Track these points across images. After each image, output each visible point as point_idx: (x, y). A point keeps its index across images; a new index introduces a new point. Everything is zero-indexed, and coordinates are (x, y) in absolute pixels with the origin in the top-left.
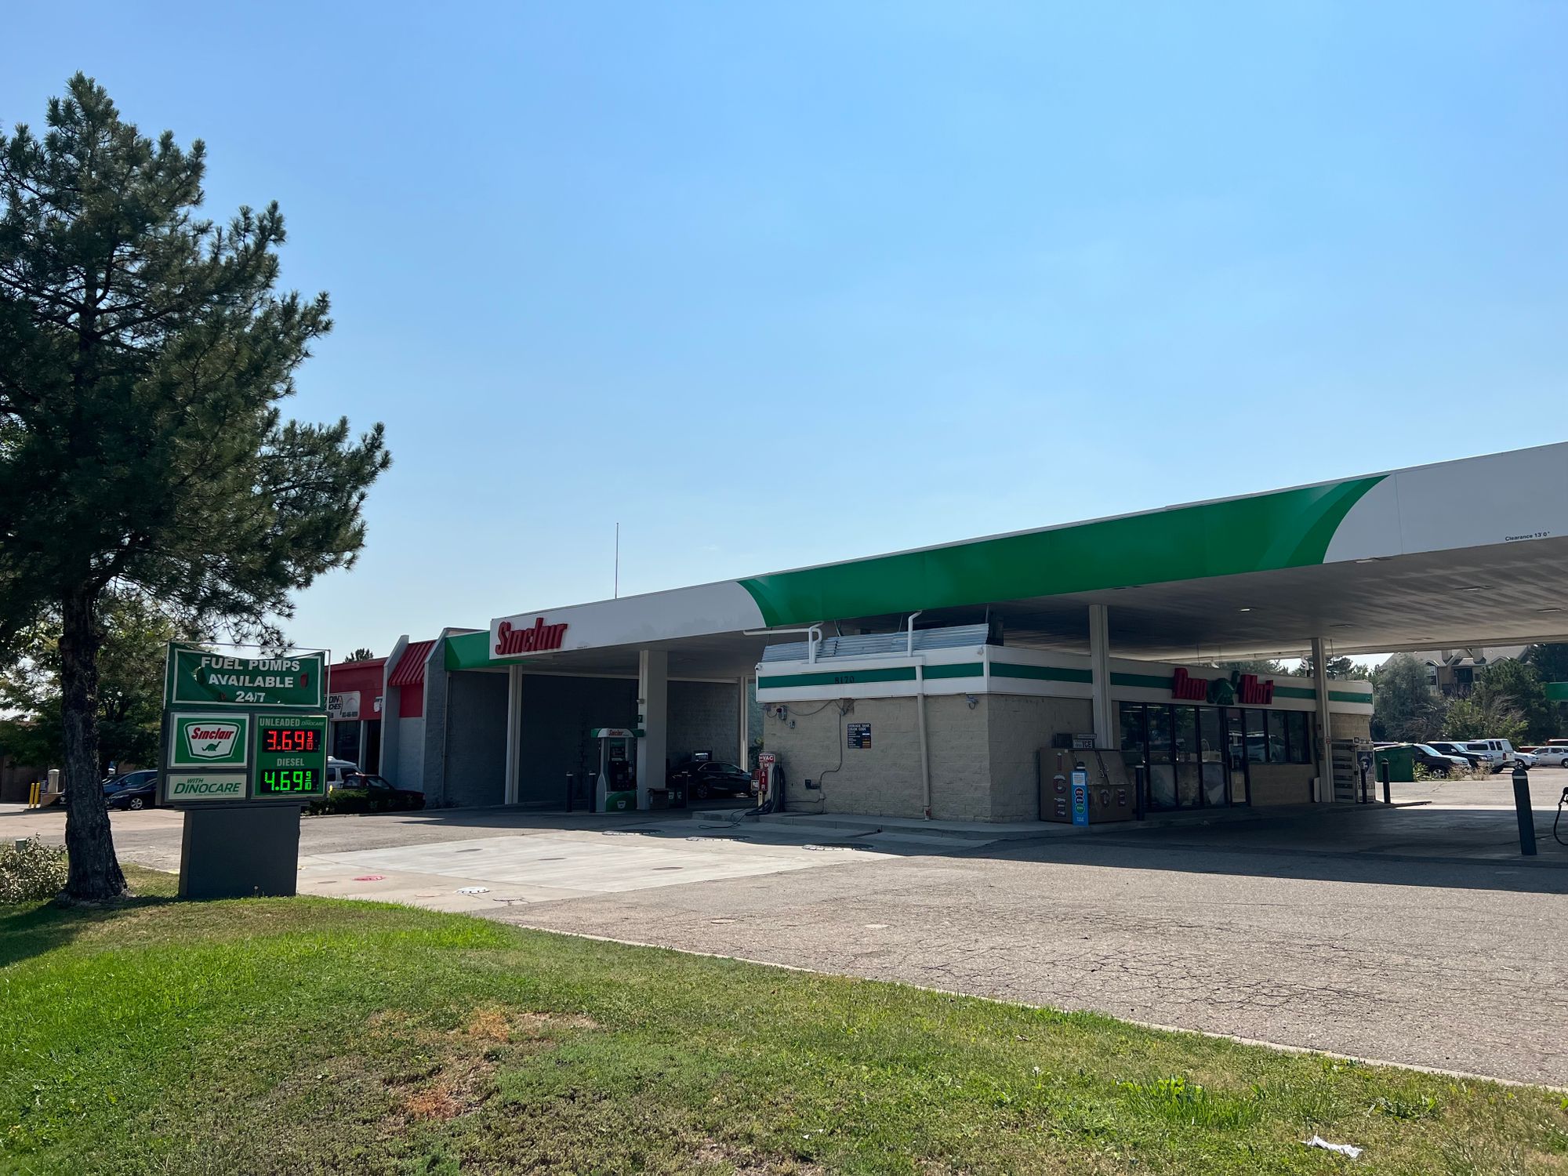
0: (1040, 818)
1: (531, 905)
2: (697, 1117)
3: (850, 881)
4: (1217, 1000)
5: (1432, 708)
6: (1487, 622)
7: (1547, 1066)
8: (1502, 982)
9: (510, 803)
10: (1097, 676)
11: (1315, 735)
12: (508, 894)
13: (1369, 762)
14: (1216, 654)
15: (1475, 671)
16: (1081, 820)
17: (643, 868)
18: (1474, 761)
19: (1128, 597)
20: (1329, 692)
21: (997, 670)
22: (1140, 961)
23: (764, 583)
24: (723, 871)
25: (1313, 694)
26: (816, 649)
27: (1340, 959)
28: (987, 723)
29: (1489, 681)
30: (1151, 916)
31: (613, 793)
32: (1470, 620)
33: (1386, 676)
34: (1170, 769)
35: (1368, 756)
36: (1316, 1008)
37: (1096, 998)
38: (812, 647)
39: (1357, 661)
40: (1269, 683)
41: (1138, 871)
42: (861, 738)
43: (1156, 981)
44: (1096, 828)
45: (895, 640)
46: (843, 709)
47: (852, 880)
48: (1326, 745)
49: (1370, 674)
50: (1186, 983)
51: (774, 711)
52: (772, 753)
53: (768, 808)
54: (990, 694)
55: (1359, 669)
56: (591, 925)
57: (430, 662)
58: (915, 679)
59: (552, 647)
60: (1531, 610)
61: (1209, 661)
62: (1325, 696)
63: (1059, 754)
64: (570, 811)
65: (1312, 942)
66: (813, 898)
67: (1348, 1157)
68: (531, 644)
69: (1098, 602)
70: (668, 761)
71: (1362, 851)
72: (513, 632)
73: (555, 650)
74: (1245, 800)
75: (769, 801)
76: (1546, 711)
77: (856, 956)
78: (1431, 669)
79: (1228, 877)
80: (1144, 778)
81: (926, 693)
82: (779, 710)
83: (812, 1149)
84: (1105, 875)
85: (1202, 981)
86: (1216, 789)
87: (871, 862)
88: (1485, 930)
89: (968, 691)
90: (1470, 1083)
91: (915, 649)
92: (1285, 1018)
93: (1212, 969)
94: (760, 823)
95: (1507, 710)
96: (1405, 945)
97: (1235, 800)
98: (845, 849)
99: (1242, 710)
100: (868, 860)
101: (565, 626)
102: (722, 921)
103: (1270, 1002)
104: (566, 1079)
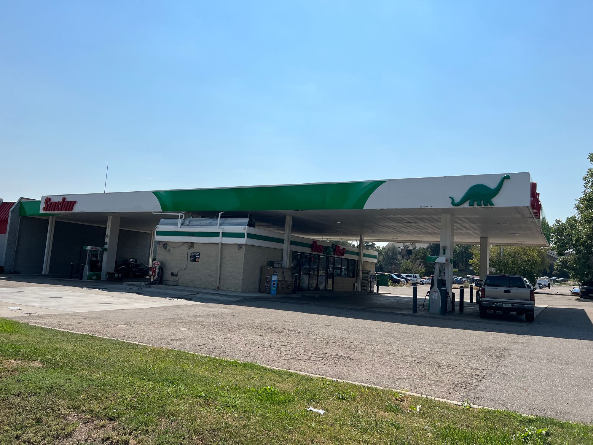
0: (260, 291)
1: (39, 316)
2: (72, 404)
3: (180, 312)
4: (299, 359)
5: (397, 262)
6: (414, 234)
7: (397, 383)
8: (392, 354)
9: (45, 273)
10: (286, 241)
11: (357, 268)
12: (30, 311)
13: (373, 279)
14: (329, 237)
15: (413, 251)
16: (273, 292)
17: (96, 303)
18: (407, 281)
19: (301, 214)
20: (363, 254)
21: (250, 236)
22: (276, 344)
23: (162, 193)
24: (130, 306)
25: (358, 254)
26: (181, 222)
27: (344, 345)
28: (244, 256)
29: (416, 255)
30: (286, 328)
31: (91, 272)
32: (409, 233)
33: (385, 250)
34: (308, 276)
35: (373, 276)
36: (331, 361)
37: (257, 357)
38: (180, 221)
39: (377, 244)
40: (344, 249)
41: (288, 312)
42: (195, 258)
43: (280, 351)
44: (278, 296)
45: (213, 221)
46: (189, 246)
47: (181, 312)
48: (360, 272)
49: (381, 249)
50: (290, 352)
51: (162, 245)
52: (159, 261)
53: (155, 283)
54: (246, 245)
55: (378, 247)
56: (64, 325)
57: (12, 211)
58: (219, 237)
59: (69, 210)
60: (427, 232)
61: (326, 240)
62: (362, 255)
63: (269, 268)
64: (71, 278)
65: (337, 339)
66: (162, 318)
67: (319, 414)
68: (59, 208)
69: (289, 214)
70: (116, 261)
71: (364, 308)
72: (51, 202)
73: (70, 212)
74: (331, 289)
75: (156, 280)
76: (432, 266)
77: (171, 340)
78: (400, 249)
79: (318, 315)
80: (298, 279)
81: (223, 243)
82: (164, 245)
83: (116, 415)
84: (277, 313)
85: (296, 352)
86: (322, 284)
87: (191, 305)
88: (393, 337)
89: (238, 243)
90: (369, 388)
91: (220, 225)
92: (320, 365)
93: (301, 347)
94: (150, 288)
95: (420, 265)
96: (367, 341)
97: (328, 289)
98: (182, 300)
99: (334, 257)
100: (190, 304)
101: (75, 202)
102: (122, 325)
103: (316, 359)
104: (18, 388)
